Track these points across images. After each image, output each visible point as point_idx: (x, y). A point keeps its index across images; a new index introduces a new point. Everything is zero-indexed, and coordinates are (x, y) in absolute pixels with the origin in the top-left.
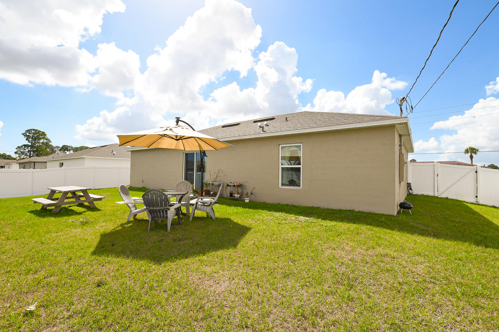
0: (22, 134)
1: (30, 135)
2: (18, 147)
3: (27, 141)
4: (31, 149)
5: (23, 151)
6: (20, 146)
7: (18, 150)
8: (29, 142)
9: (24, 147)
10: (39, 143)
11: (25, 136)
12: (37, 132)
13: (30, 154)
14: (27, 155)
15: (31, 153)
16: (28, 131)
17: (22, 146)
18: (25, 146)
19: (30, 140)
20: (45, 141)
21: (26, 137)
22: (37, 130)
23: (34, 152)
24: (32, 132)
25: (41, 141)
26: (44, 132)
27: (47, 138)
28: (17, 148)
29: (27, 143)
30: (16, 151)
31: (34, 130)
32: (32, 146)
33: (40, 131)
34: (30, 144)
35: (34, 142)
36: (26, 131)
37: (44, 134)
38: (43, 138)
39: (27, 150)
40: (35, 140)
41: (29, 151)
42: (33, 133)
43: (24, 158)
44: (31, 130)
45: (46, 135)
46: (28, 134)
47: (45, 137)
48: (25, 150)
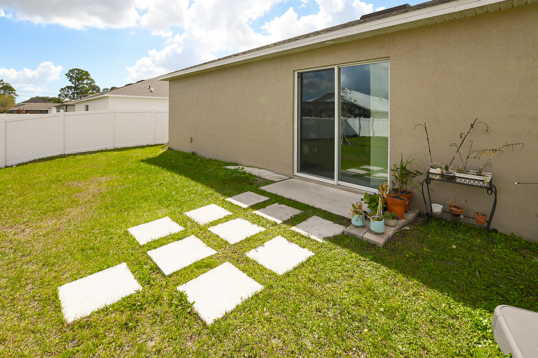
0: (66, 74)
1: (74, 75)
2: (62, 89)
3: (71, 82)
4: (75, 91)
5: (66, 93)
6: (63, 88)
7: (61, 92)
8: (72, 83)
9: (67, 89)
10: (83, 84)
11: (68, 76)
12: (80, 72)
13: (74, 97)
14: (71, 97)
15: (74, 95)
16: (71, 71)
17: (65, 88)
18: (69, 88)
19: (74, 81)
20: (89, 82)
21: (70, 78)
22: (80, 70)
23: (78, 94)
24: (75, 72)
25: (85, 82)
26: (87, 72)
27: (90, 78)
28: (60, 91)
29: (70, 84)
30: (60, 93)
31: (77, 69)
32: (76, 88)
33: (83, 70)
34: (73, 85)
35: (77, 83)
36: (69, 71)
37: (87, 74)
38: (87, 78)
39: (71, 93)
40: (78, 80)
41: (72, 93)
42: (77, 74)
43: (67, 101)
44: (74, 69)
45: (90, 74)
46: (71, 75)
47: (89, 77)
48: (69, 92)
